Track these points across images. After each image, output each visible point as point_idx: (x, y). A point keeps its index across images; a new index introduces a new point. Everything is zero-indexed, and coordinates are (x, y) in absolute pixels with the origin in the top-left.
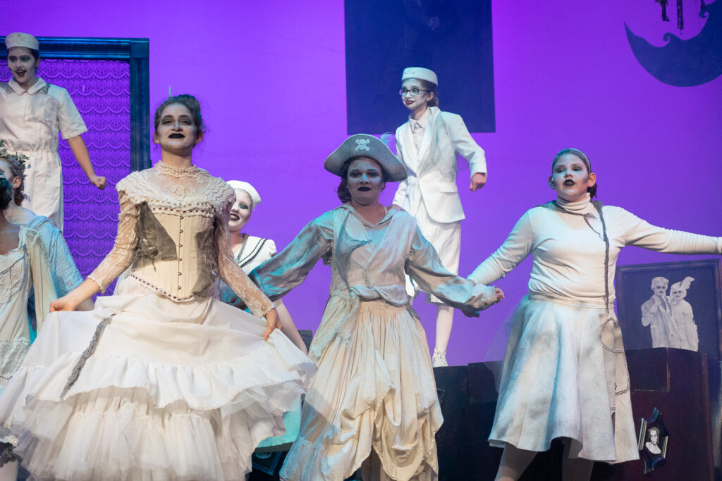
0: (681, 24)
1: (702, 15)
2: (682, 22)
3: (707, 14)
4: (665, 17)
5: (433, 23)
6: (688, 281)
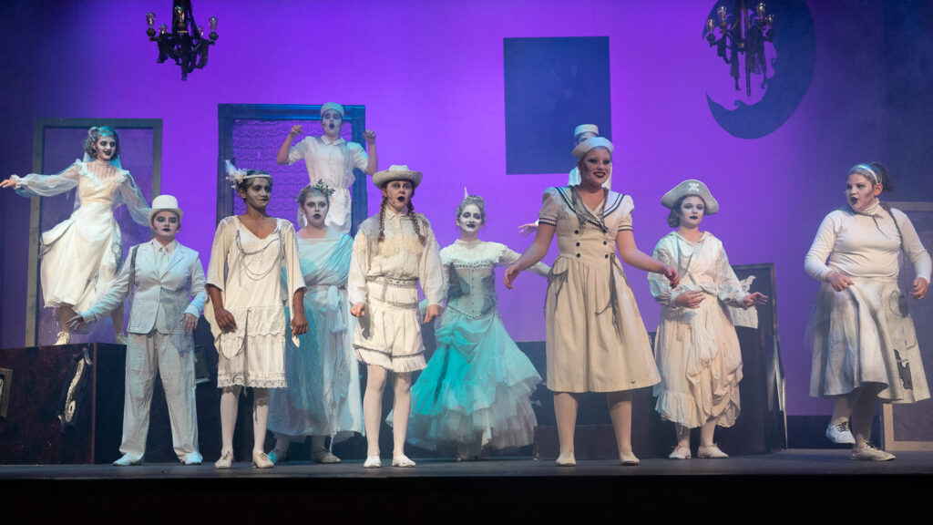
1: (762, 87)
2: (750, 91)
3: (766, 86)
4: (737, 88)
5: (568, 93)
6: (751, 279)
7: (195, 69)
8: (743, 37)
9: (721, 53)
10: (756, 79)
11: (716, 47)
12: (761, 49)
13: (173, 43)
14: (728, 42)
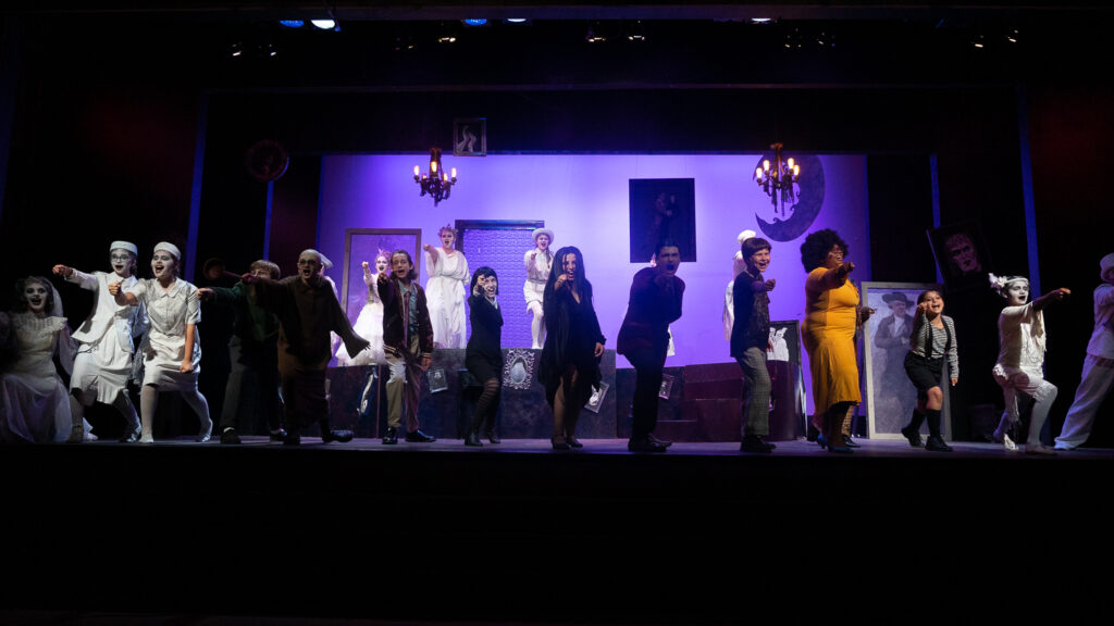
0: (783, 214)
1: (792, 209)
2: (783, 212)
3: (794, 209)
4: (776, 209)
5: (669, 213)
6: (784, 330)
7: (443, 201)
8: (780, 180)
9: (766, 190)
10: (788, 206)
11: (762, 186)
12: (791, 188)
13: (429, 184)
14: (770, 183)
